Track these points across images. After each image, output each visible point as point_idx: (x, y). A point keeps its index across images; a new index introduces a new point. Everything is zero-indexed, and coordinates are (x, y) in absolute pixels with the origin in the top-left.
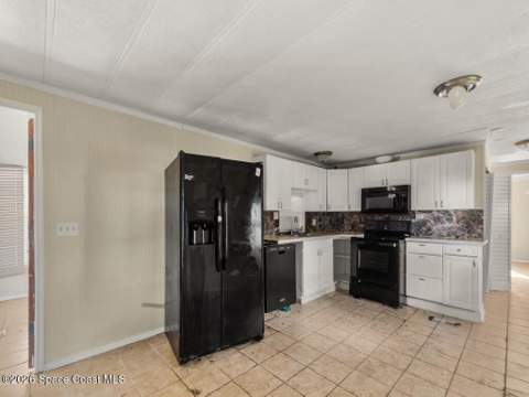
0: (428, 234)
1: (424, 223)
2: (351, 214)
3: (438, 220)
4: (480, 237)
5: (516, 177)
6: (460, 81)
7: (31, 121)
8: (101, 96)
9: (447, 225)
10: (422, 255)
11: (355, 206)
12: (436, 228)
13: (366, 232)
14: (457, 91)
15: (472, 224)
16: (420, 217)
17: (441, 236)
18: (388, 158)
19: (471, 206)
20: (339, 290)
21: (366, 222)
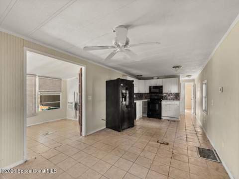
0: (167, 99)
1: (166, 96)
2: (145, 93)
3: (169, 95)
4: (179, 100)
5: (186, 84)
6: (178, 67)
7: (81, 69)
8: (99, 63)
9: (171, 97)
10: (166, 105)
11: (147, 91)
12: (169, 97)
13: (150, 99)
14: (177, 68)
15: (177, 96)
16: (165, 95)
17: (170, 100)
18: (156, 78)
19: (177, 92)
20: (143, 117)
21: (151, 96)
